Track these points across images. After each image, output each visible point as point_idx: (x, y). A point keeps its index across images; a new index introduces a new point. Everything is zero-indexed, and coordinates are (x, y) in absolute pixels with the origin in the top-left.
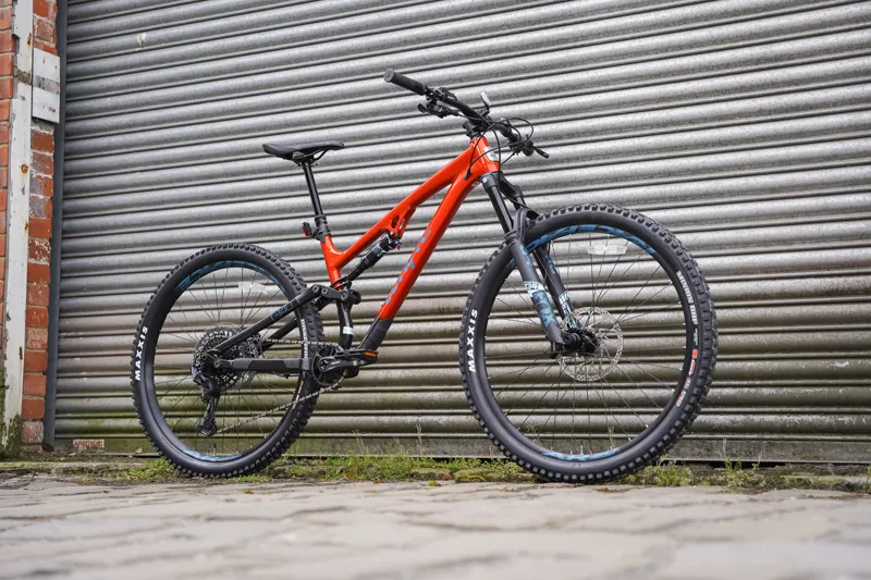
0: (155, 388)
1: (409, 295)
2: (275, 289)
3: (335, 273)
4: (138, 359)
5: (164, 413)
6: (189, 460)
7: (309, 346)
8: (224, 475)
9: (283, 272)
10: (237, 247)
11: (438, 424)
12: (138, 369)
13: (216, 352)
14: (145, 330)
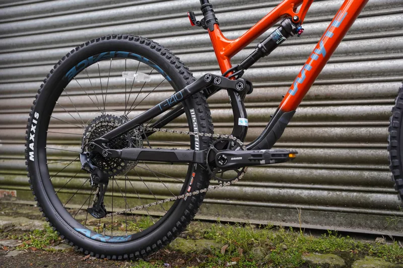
0: (48, 170)
1: (316, 82)
2: (159, 77)
3: (226, 62)
4: (31, 142)
5: (56, 190)
6: (80, 237)
7: (200, 137)
8: (114, 257)
9: (169, 61)
10: (120, 38)
11: (301, 197)
12: (31, 151)
13: (103, 141)
14: (37, 115)
